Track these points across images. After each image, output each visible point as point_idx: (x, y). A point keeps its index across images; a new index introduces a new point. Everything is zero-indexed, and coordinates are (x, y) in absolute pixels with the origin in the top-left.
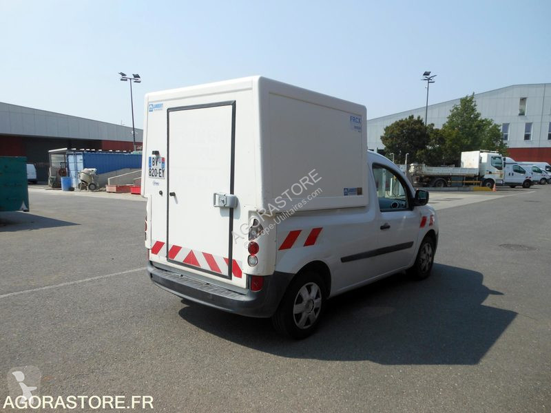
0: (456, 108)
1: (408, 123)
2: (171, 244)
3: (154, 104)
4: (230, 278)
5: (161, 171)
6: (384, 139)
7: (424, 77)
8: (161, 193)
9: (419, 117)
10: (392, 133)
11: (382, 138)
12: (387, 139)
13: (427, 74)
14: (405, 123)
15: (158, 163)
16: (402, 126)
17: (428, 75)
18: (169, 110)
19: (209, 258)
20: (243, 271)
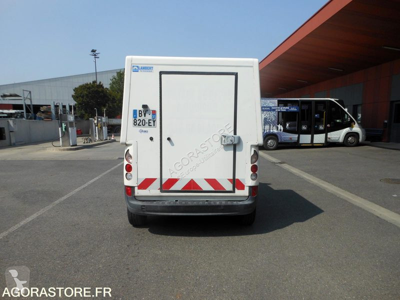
0: (115, 78)
1: (93, 86)
2: (166, 178)
3: (140, 66)
4: (234, 192)
5: (152, 122)
6: (75, 97)
7: (92, 53)
8: (151, 139)
9: (100, 83)
10: (81, 93)
11: (73, 96)
12: (77, 97)
13: (93, 51)
14: (91, 86)
15: (147, 115)
16: (89, 88)
17: (95, 52)
18: (161, 73)
19: (212, 182)
20: (245, 185)
